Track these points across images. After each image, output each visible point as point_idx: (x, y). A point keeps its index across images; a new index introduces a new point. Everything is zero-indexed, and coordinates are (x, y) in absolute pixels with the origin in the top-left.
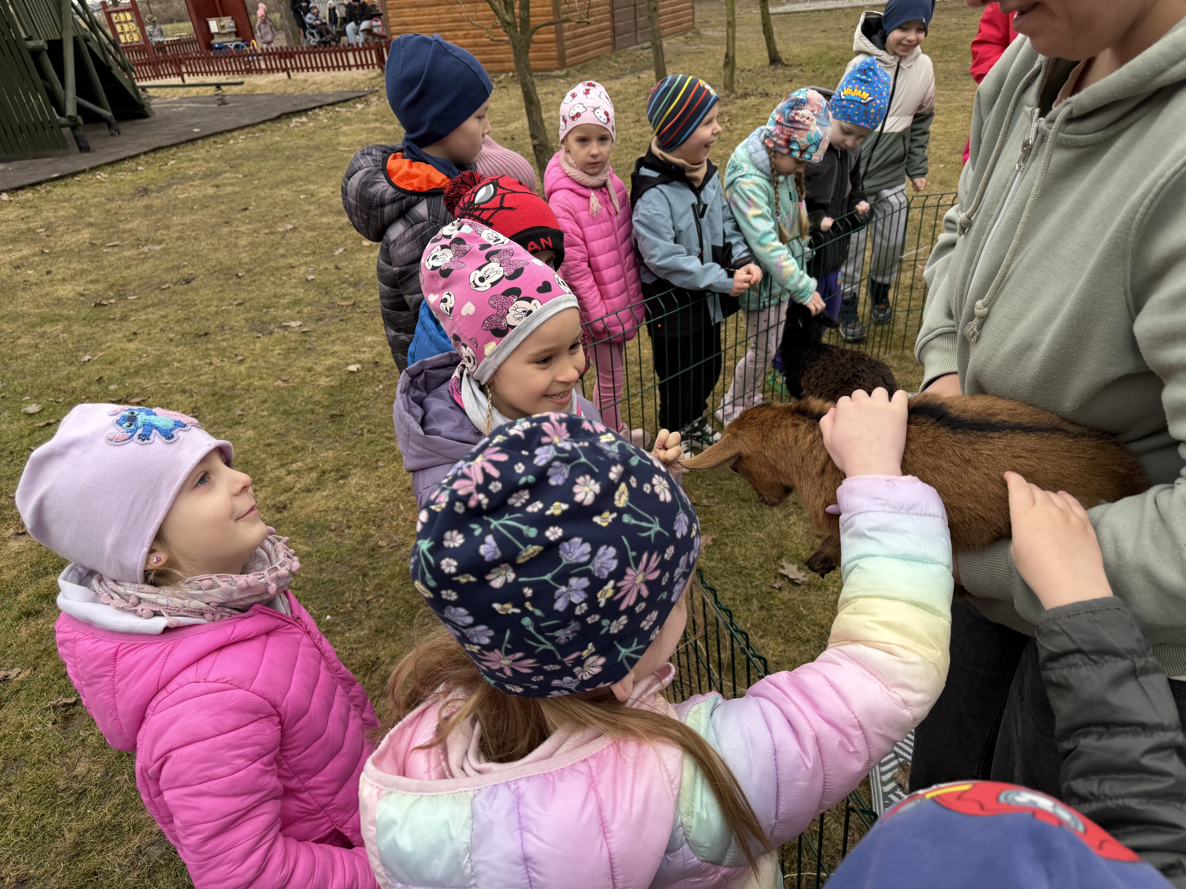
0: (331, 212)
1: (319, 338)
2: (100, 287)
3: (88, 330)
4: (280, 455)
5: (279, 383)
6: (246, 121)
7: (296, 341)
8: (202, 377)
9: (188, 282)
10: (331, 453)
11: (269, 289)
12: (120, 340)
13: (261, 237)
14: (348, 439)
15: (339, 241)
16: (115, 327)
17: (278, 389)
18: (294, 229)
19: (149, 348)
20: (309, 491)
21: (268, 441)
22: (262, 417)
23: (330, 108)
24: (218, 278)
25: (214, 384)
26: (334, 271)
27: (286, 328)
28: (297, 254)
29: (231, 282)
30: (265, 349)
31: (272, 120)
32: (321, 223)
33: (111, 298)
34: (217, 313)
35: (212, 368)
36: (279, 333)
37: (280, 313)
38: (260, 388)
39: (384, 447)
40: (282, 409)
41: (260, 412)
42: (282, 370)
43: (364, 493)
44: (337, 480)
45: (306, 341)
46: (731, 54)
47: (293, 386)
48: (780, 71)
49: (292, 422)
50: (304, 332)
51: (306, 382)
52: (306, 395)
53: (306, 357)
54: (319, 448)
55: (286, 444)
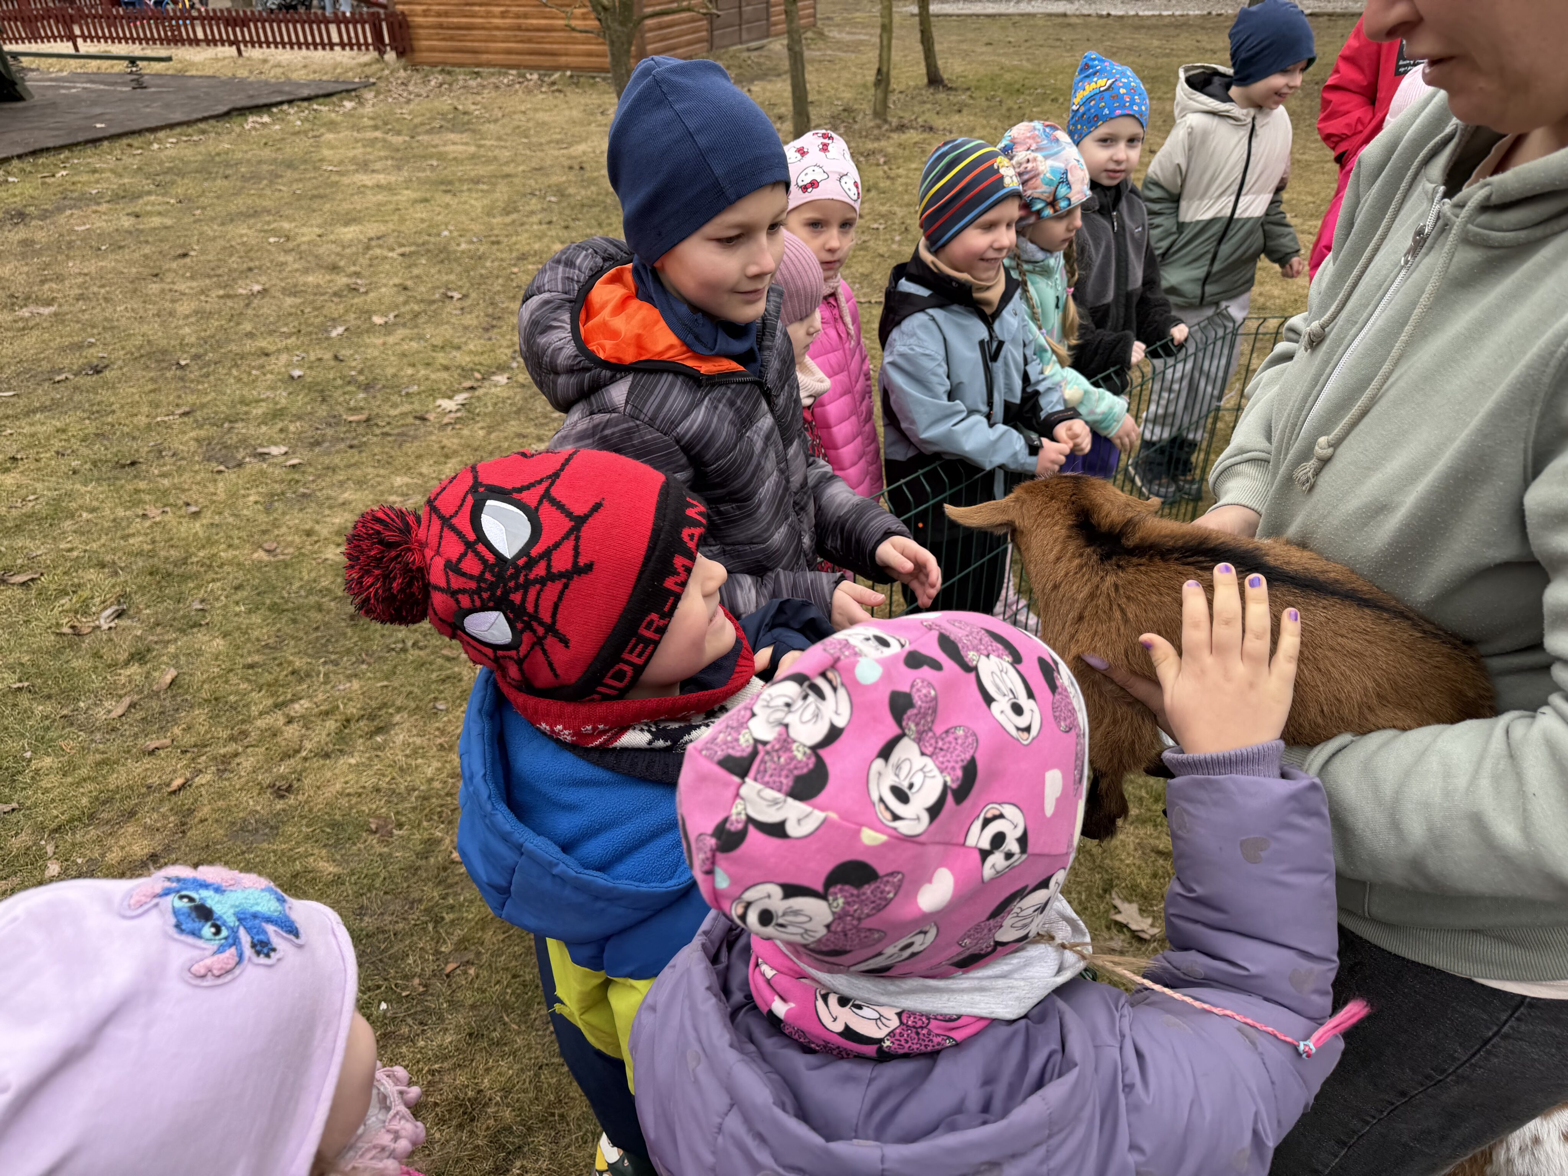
0: (320, 267)
1: (319, 476)
4: (272, 687)
5: (260, 555)
6: (178, 117)
7: (282, 481)
8: (131, 541)
9: (98, 372)
10: (356, 685)
11: (233, 389)
13: (212, 301)
14: (384, 659)
15: (336, 315)
17: (259, 566)
18: (264, 292)
19: (39, 486)
20: (327, 756)
21: (249, 660)
22: (237, 615)
23: (306, 104)
24: (147, 368)
25: (152, 554)
26: (332, 363)
27: (263, 456)
28: (271, 333)
29: (169, 374)
30: (233, 495)
31: (218, 117)
32: (305, 284)
34: (149, 427)
35: (147, 523)
36: (253, 465)
37: (252, 431)
38: (230, 562)
39: (444, 673)
40: (268, 602)
41: (232, 605)
42: (264, 532)
43: (420, 761)
44: (371, 735)
45: (297, 482)
46: (885, 69)
47: (283, 561)
48: (942, 96)
49: (287, 624)
50: (294, 466)
51: (303, 555)
52: (306, 578)
53: (301, 510)
54: (335, 673)
55: (280, 664)
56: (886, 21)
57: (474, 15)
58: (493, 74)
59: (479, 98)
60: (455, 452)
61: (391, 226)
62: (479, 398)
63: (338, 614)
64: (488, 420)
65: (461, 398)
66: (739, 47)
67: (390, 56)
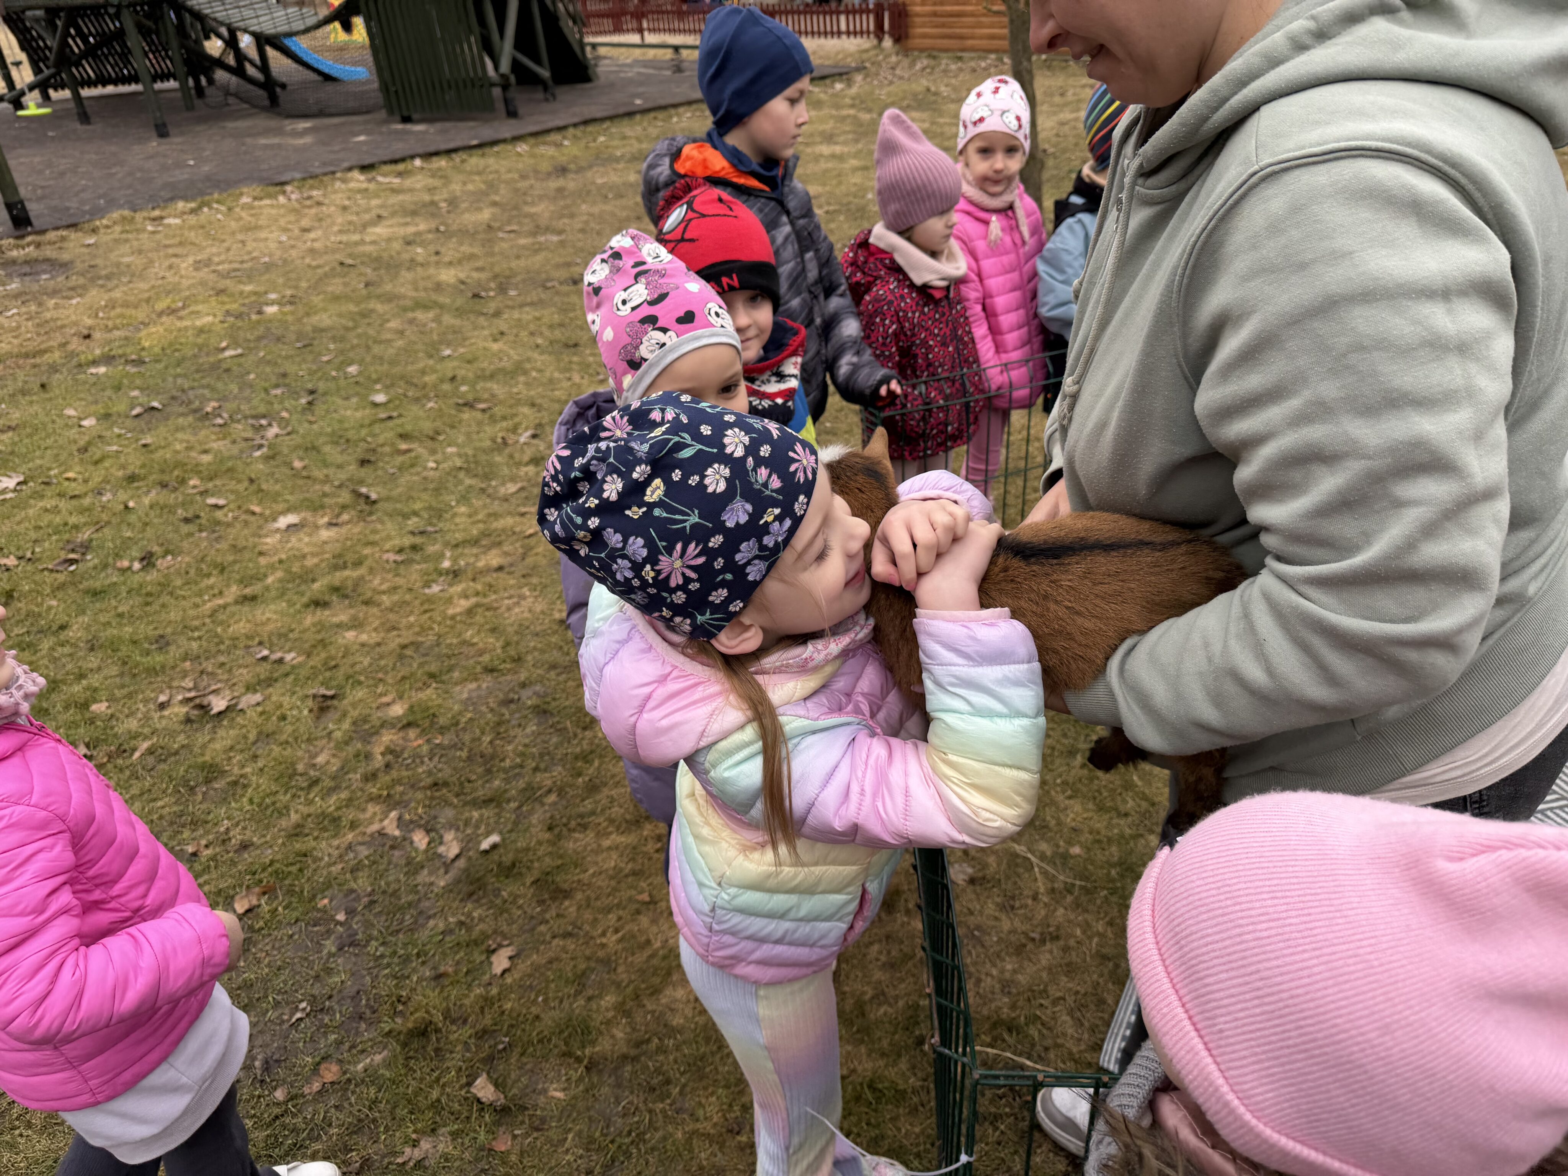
2: (483, 276)
3: (457, 322)
12: (485, 339)
16: (486, 324)
33: (491, 289)
58: (972, 59)
59: (953, 81)
67: (888, 42)
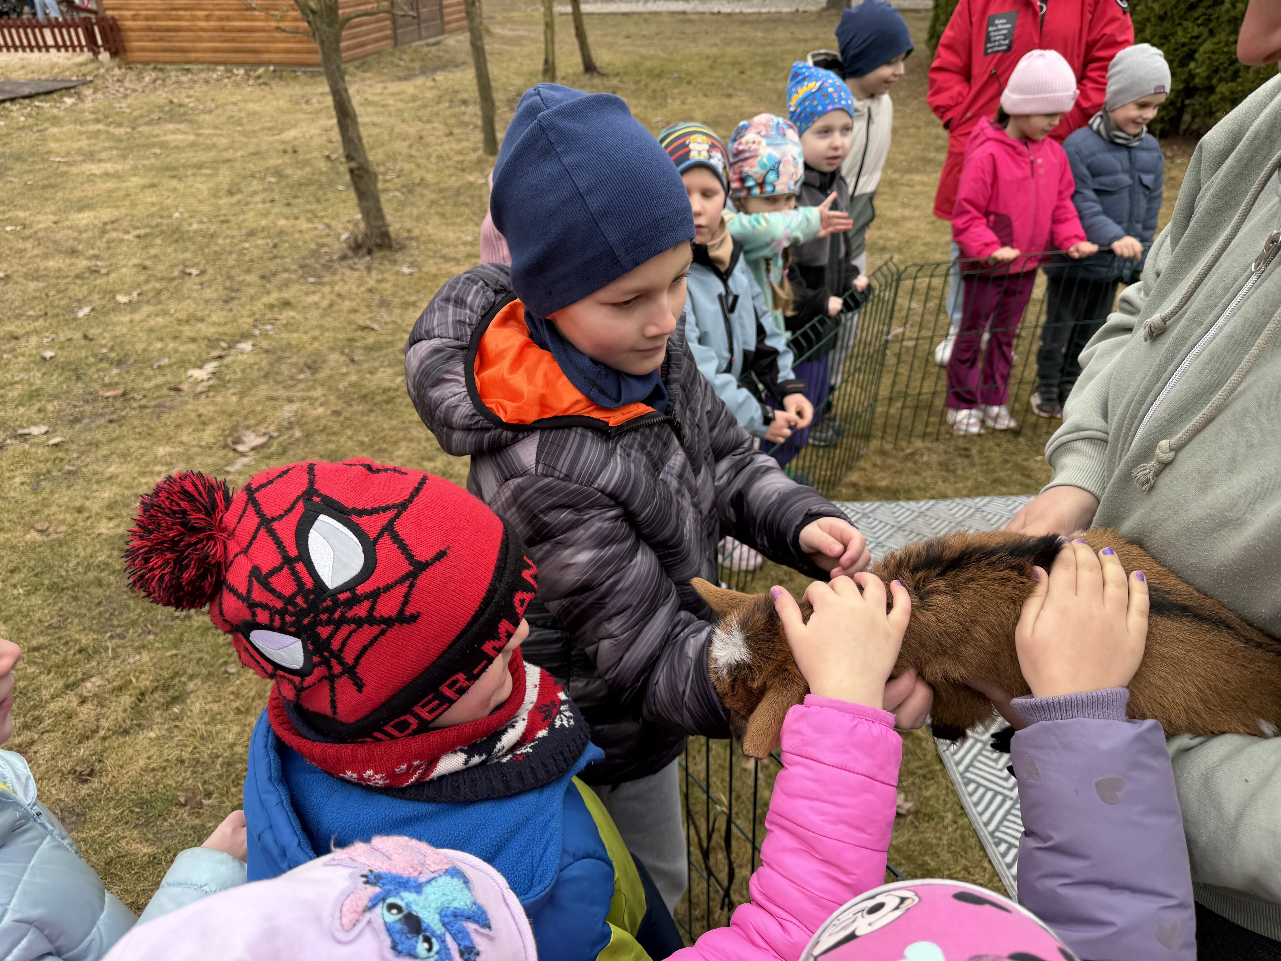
0: (60, 252)
1: (83, 453)
4: (60, 668)
5: (33, 536)
7: (47, 461)
10: (145, 657)
15: (80, 296)
17: (33, 546)
20: (126, 732)
21: (34, 643)
22: (16, 598)
23: (27, 101)
26: (83, 342)
27: (24, 437)
28: (18, 317)
32: (46, 269)
36: (15, 447)
37: (10, 413)
40: (47, 582)
41: (9, 589)
42: (34, 513)
43: (219, 727)
44: (168, 705)
45: (62, 460)
46: (550, 60)
47: (58, 539)
48: (597, 81)
49: (68, 602)
50: (56, 445)
51: (77, 532)
52: (82, 554)
53: (69, 487)
54: (123, 647)
55: (67, 643)
56: (549, 19)
57: (180, 19)
58: (202, 71)
59: (191, 92)
60: (212, 419)
61: (123, 211)
62: (227, 366)
63: (118, 588)
64: (239, 386)
65: (211, 367)
66: (419, 43)
67: (104, 56)
